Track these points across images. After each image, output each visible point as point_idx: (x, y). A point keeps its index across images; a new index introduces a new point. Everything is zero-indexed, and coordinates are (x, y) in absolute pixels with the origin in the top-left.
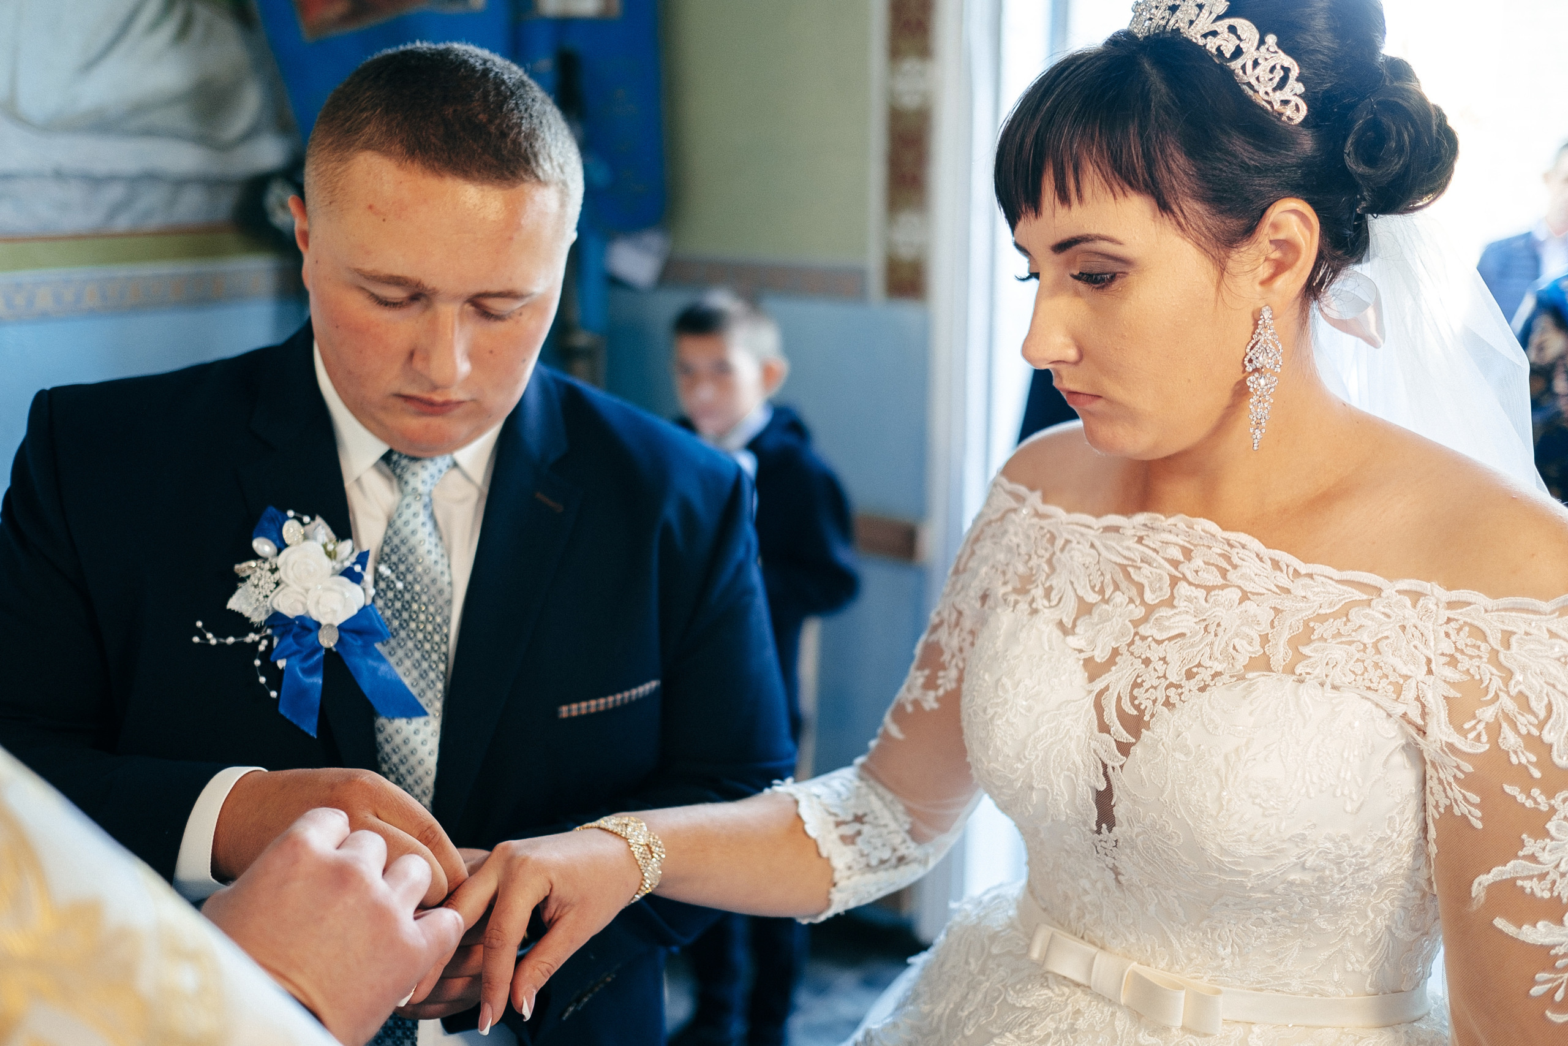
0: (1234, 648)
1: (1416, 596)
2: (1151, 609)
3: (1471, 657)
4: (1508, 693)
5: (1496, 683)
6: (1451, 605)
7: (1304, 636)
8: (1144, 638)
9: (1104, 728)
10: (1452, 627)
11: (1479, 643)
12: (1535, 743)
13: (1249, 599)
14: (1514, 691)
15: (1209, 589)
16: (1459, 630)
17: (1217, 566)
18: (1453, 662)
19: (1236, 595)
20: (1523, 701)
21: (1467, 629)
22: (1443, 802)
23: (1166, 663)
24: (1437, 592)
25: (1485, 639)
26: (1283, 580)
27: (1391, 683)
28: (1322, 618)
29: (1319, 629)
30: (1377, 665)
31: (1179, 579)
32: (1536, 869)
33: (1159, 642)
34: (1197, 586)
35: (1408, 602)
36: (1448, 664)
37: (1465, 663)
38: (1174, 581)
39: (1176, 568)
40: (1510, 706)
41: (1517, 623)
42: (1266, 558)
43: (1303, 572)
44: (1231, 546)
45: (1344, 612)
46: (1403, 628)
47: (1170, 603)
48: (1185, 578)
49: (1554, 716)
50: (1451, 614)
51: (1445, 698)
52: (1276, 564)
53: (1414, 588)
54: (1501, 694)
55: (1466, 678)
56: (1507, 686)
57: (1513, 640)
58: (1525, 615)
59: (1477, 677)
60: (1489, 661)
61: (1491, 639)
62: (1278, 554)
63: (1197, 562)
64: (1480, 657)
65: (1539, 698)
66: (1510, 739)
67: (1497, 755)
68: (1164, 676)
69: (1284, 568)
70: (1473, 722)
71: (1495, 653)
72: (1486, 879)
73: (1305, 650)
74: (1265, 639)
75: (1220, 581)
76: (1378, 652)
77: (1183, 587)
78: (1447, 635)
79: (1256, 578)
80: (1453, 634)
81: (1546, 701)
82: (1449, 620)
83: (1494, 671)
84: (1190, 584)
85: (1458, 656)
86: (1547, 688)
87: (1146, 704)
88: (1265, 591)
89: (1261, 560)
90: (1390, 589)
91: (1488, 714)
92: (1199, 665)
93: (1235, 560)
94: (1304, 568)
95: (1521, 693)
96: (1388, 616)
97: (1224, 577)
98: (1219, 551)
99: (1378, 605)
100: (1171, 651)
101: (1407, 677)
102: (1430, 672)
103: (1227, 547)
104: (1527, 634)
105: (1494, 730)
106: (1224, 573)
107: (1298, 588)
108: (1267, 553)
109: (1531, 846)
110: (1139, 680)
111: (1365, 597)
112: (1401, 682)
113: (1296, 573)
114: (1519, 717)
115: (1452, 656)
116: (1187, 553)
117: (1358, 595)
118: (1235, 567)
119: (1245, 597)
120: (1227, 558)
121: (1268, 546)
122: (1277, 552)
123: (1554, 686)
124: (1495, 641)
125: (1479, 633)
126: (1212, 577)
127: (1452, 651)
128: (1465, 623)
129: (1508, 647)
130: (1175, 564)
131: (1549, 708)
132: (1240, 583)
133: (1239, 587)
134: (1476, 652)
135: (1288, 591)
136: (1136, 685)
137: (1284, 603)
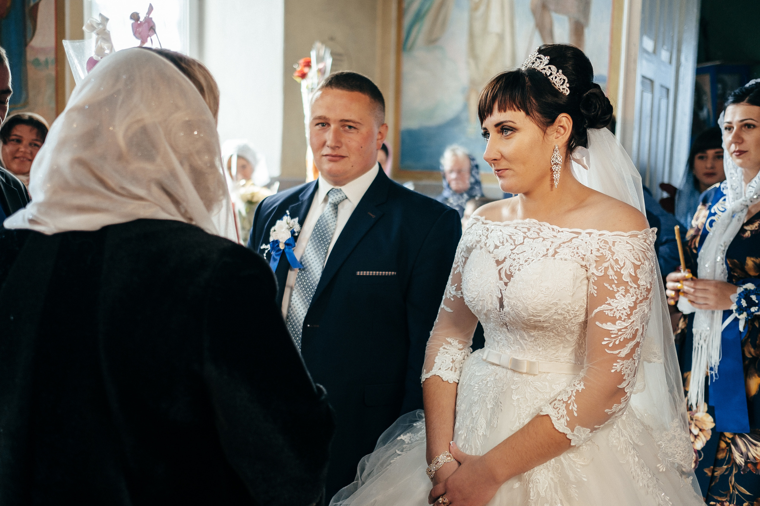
0: (539, 253)
1: (590, 234)
3: (604, 249)
4: (613, 259)
5: (610, 256)
6: (600, 235)
7: (559, 247)
8: (514, 254)
9: (501, 279)
10: (599, 241)
11: (606, 245)
12: (618, 274)
13: (545, 240)
14: (615, 259)
15: (534, 239)
16: (601, 242)
17: (537, 232)
18: (598, 250)
19: (541, 239)
20: (616, 261)
21: (603, 241)
23: (520, 259)
24: (596, 232)
25: (608, 244)
26: (555, 234)
27: (581, 258)
28: (564, 243)
29: (563, 245)
30: (577, 253)
31: (526, 237)
32: (610, 308)
33: (518, 254)
34: (531, 238)
35: (588, 235)
36: (597, 251)
37: (602, 251)
38: (524, 238)
39: (526, 234)
40: (613, 263)
41: (617, 239)
42: (551, 228)
43: (560, 231)
44: (541, 226)
45: (571, 240)
46: (586, 243)
48: (528, 237)
49: (625, 266)
50: (599, 237)
51: (595, 261)
52: (553, 229)
53: (590, 232)
54: (610, 259)
55: (602, 255)
56: (612, 257)
57: (616, 243)
58: (619, 237)
59: (605, 254)
60: (609, 250)
61: (609, 244)
63: (531, 232)
64: (606, 249)
65: (622, 261)
66: (611, 271)
67: (606, 276)
68: (519, 263)
69: (555, 230)
70: (601, 267)
71: (610, 247)
72: (596, 311)
73: (558, 251)
74: (548, 250)
75: (538, 236)
76: (578, 249)
78: (598, 243)
79: (547, 234)
80: (599, 243)
81: (624, 262)
82: (599, 239)
83: (609, 253)
84: (529, 238)
85: (600, 249)
86: (624, 258)
87: (513, 270)
88: (549, 237)
89: (549, 229)
90: (584, 232)
91: (606, 265)
92: (529, 258)
93: (542, 230)
94: (561, 230)
95: (616, 259)
96: (582, 240)
97: (539, 235)
98: (538, 228)
99: (580, 237)
100: (520, 256)
101: (585, 255)
102: (591, 253)
103: (540, 226)
104: (620, 242)
105: (606, 269)
106: (538, 234)
107: (558, 235)
108: (551, 226)
109: (610, 301)
110: (512, 265)
111: (577, 236)
112: (583, 256)
113: (559, 231)
114: (615, 266)
115: (598, 249)
116: (529, 230)
117: (575, 235)
118: (542, 232)
120: (540, 229)
121: (551, 225)
122: (553, 226)
123: (626, 257)
124: (611, 244)
125: (606, 242)
126: (535, 235)
127: (598, 247)
128: (603, 240)
129: (614, 245)
130: (525, 233)
131: (624, 264)
132: (543, 236)
133: (543, 237)
134: (605, 248)
135: (556, 237)
136: (511, 266)
137: (554, 240)
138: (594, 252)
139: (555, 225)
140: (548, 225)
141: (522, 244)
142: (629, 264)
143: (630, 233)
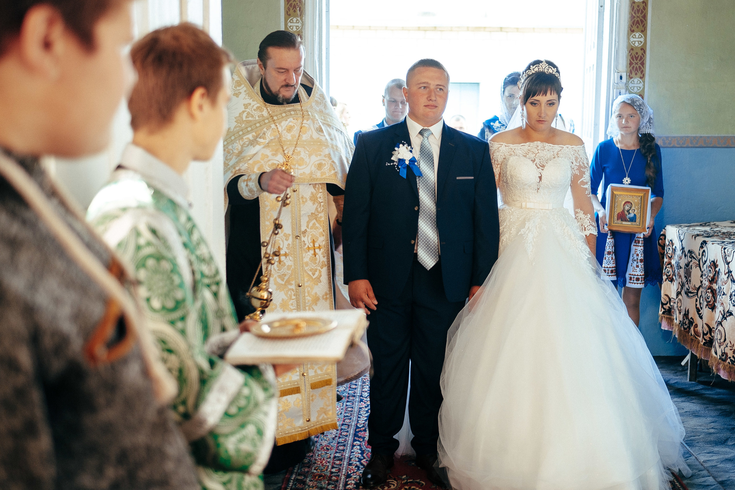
0: (550, 157)
2: (536, 154)
6: (572, 148)
7: (557, 154)
9: (538, 168)
12: (583, 163)
15: (543, 150)
17: (542, 147)
18: (574, 155)
20: (581, 158)
22: (574, 173)
24: (570, 147)
28: (559, 152)
29: (559, 153)
30: (567, 156)
32: (585, 178)
35: (567, 148)
37: (575, 155)
38: (538, 150)
40: (581, 159)
45: (561, 150)
46: (568, 151)
47: (538, 153)
51: (575, 159)
52: (550, 146)
58: (579, 148)
62: (550, 144)
63: (540, 147)
65: (583, 158)
66: (581, 163)
67: (580, 165)
72: (580, 181)
73: (558, 155)
76: (566, 154)
77: (539, 151)
78: (573, 151)
79: (548, 148)
86: (583, 156)
88: (550, 149)
90: (565, 147)
91: (579, 160)
96: (566, 150)
98: (542, 145)
99: (564, 149)
100: (543, 158)
105: (579, 162)
106: (544, 148)
108: (549, 145)
109: (584, 176)
112: (570, 158)
113: (553, 147)
116: (538, 146)
117: (561, 148)
119: (548, 150)
120: (544, 146)
124: (577, 151)
125: (575, 151)
130: (537, 148)
134: (576, 153)
135: (553, 149)
136: (540, 162)
138: (573, 156)
139: (551, 144)
140: (547, 144)
142: (585, 159)
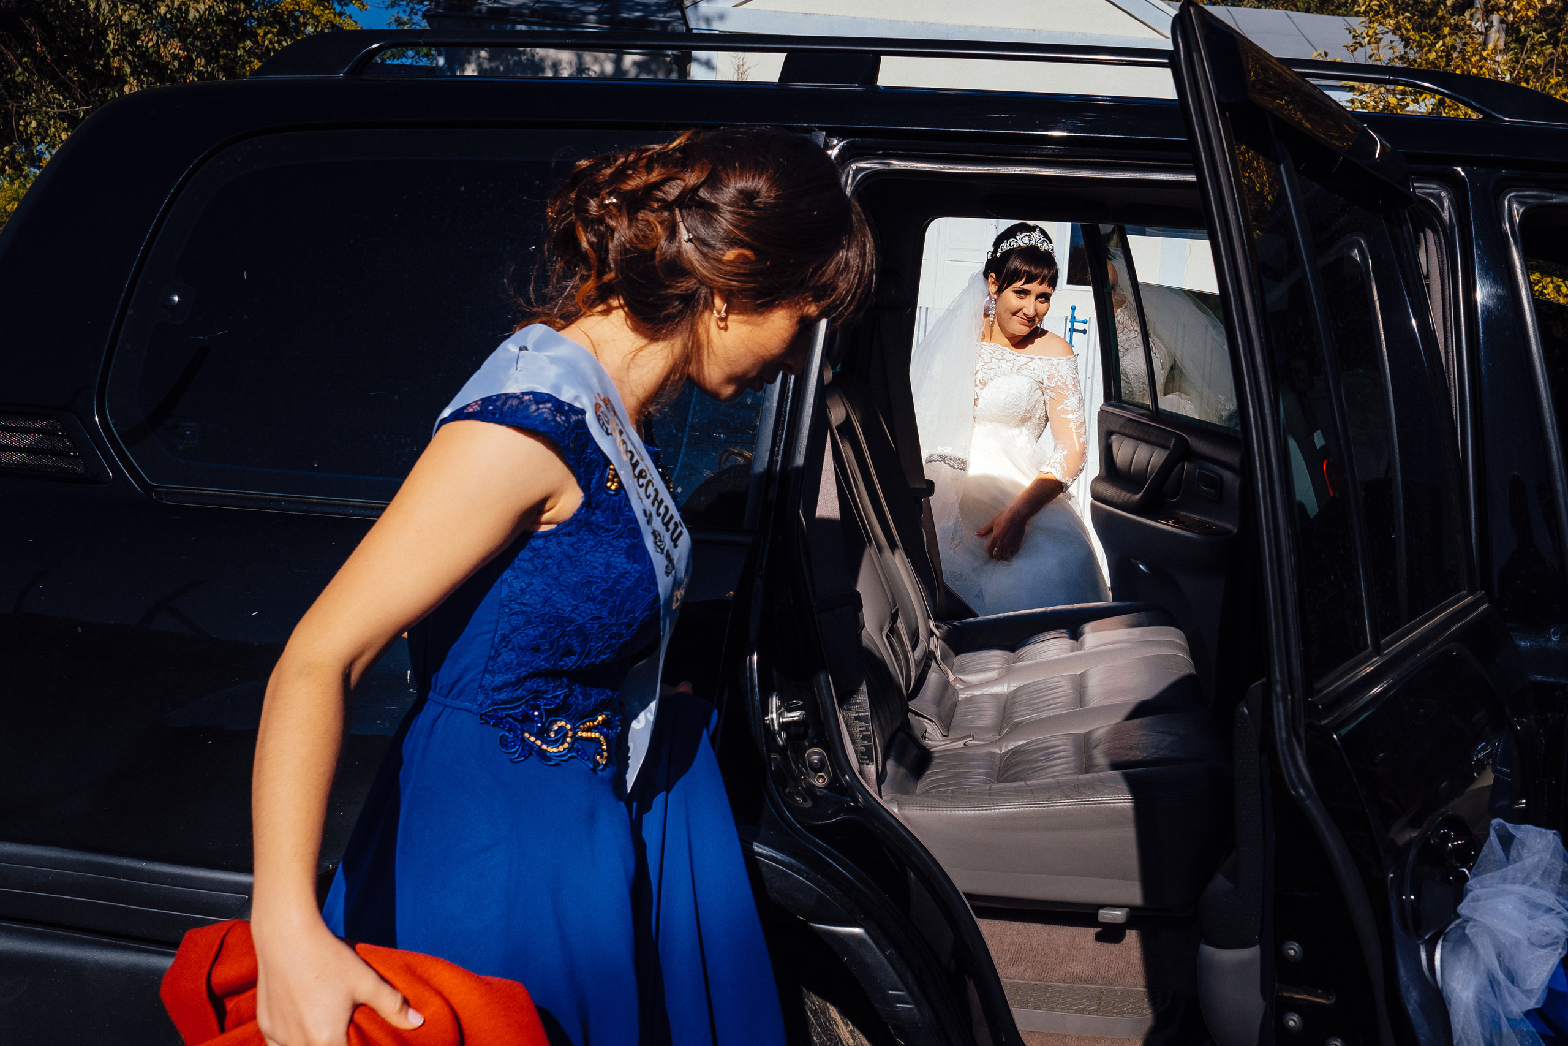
1: (1040, 359)
6: (1048, 360)
7: (1019, 369)
11: (1053, 367)
12: (1065, 384)
14: (1060, 375)
17: (1001, 355)
18: (1048, 371)
19: (1005, 360)
20: (1062, 376)
22: (1049, 396)
24: (1044, 357)
26: (1015, 357)
27: (1036, 376)
28: (1023, 364)
30: (1033, 373)
32: (1068, 405)
34: (997, 359)
37: (1050, 371)
38: (991, 358)
40: (1060, 378)
41: (1060, 362)
45: (1027, 363)
46: (1039, 365)
48: (994, 357)
51: (1047, 378)
52: (1013, 354)
53: (1040, 357)
55: (1051, 373)
56: (1058, 375)
58: (1061, 360)
59: (1053, 373)
62: (1013, 349)
63: (996, 354)
64: (1053, 369)
66: (1059, 384)
67: (1057, 386)
69: (1015, 354)
70: (1052, 381)
71: (1056, 368)
72: (1058, 409)
74: (1012, 369)
76: (1034, 369)
78: (1047, 365)
79: (1009, 357)
81: (1066, 377)
82: (1048, 363)
83: (1056, 372)
84: (995, 359)
88: (1011, 359)
90: (1036, 358)
91: (1055, 379)
94: (1019, 355)
96: (1036, 363)
99: (1034, 361)
100: (991, 371)
102: (1044, 373)
104: (1062, 364)
105: (1057, 382)
107: (1018, 359)
108: (1011, 352)
111: (1031, 360)
112: (1038, 375)
123: (1067, 373)
124: (1056, 365)
125: (1053, 365)
126: (1000, 357)
127: (1048, 369)
129: (1058, 366)
130: (992, 354)
132: (1006, 358)
135: (1016, 360)
137: (1015, 362)
138: (1046, 372)
140: (1009, 350)
141: (991, 362)
142: (1069, 378)
143: (1067, 357)
